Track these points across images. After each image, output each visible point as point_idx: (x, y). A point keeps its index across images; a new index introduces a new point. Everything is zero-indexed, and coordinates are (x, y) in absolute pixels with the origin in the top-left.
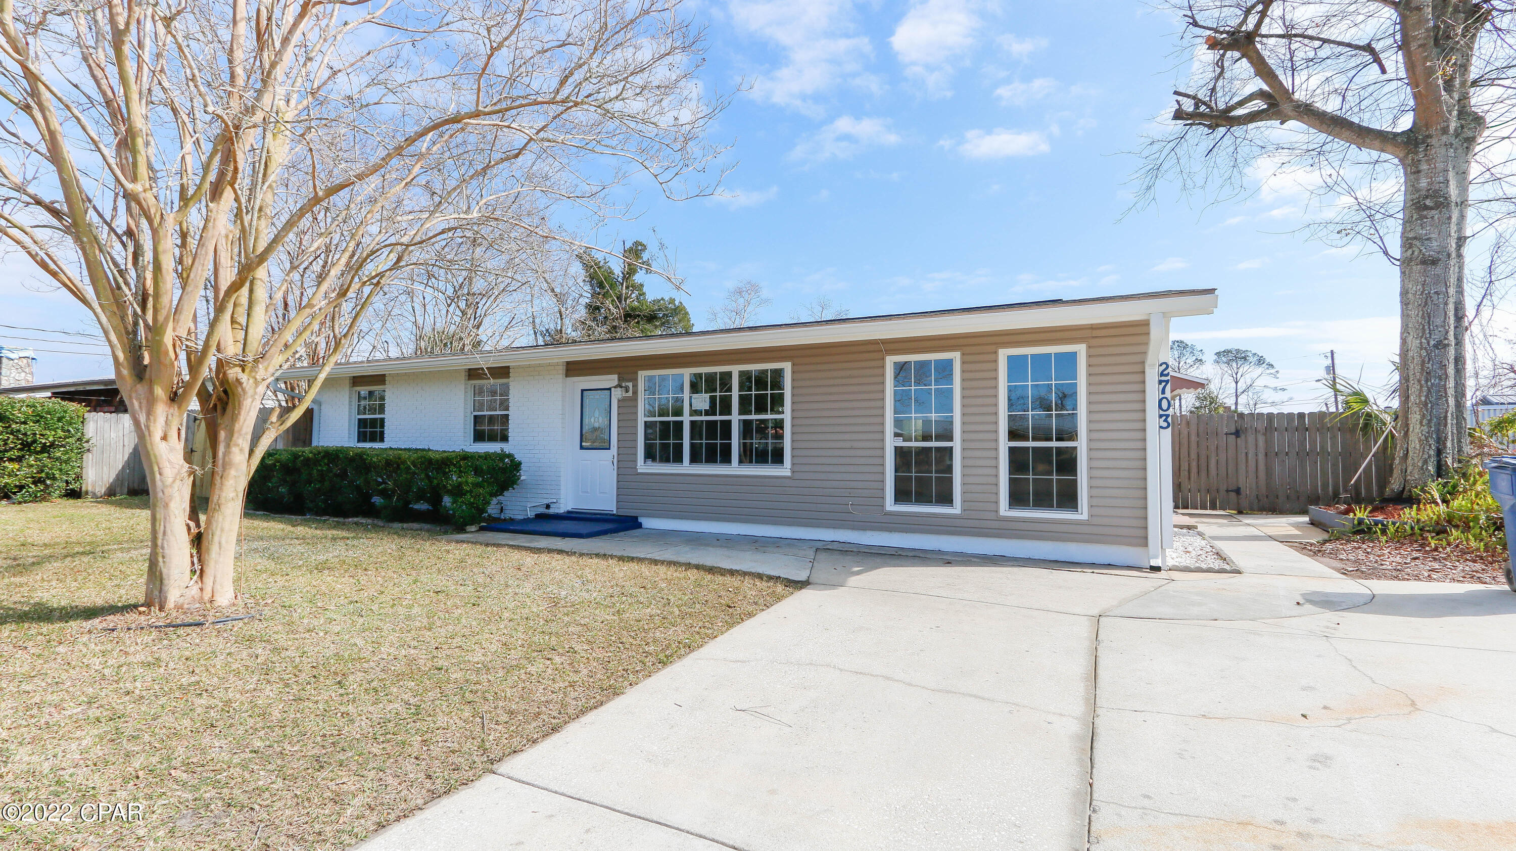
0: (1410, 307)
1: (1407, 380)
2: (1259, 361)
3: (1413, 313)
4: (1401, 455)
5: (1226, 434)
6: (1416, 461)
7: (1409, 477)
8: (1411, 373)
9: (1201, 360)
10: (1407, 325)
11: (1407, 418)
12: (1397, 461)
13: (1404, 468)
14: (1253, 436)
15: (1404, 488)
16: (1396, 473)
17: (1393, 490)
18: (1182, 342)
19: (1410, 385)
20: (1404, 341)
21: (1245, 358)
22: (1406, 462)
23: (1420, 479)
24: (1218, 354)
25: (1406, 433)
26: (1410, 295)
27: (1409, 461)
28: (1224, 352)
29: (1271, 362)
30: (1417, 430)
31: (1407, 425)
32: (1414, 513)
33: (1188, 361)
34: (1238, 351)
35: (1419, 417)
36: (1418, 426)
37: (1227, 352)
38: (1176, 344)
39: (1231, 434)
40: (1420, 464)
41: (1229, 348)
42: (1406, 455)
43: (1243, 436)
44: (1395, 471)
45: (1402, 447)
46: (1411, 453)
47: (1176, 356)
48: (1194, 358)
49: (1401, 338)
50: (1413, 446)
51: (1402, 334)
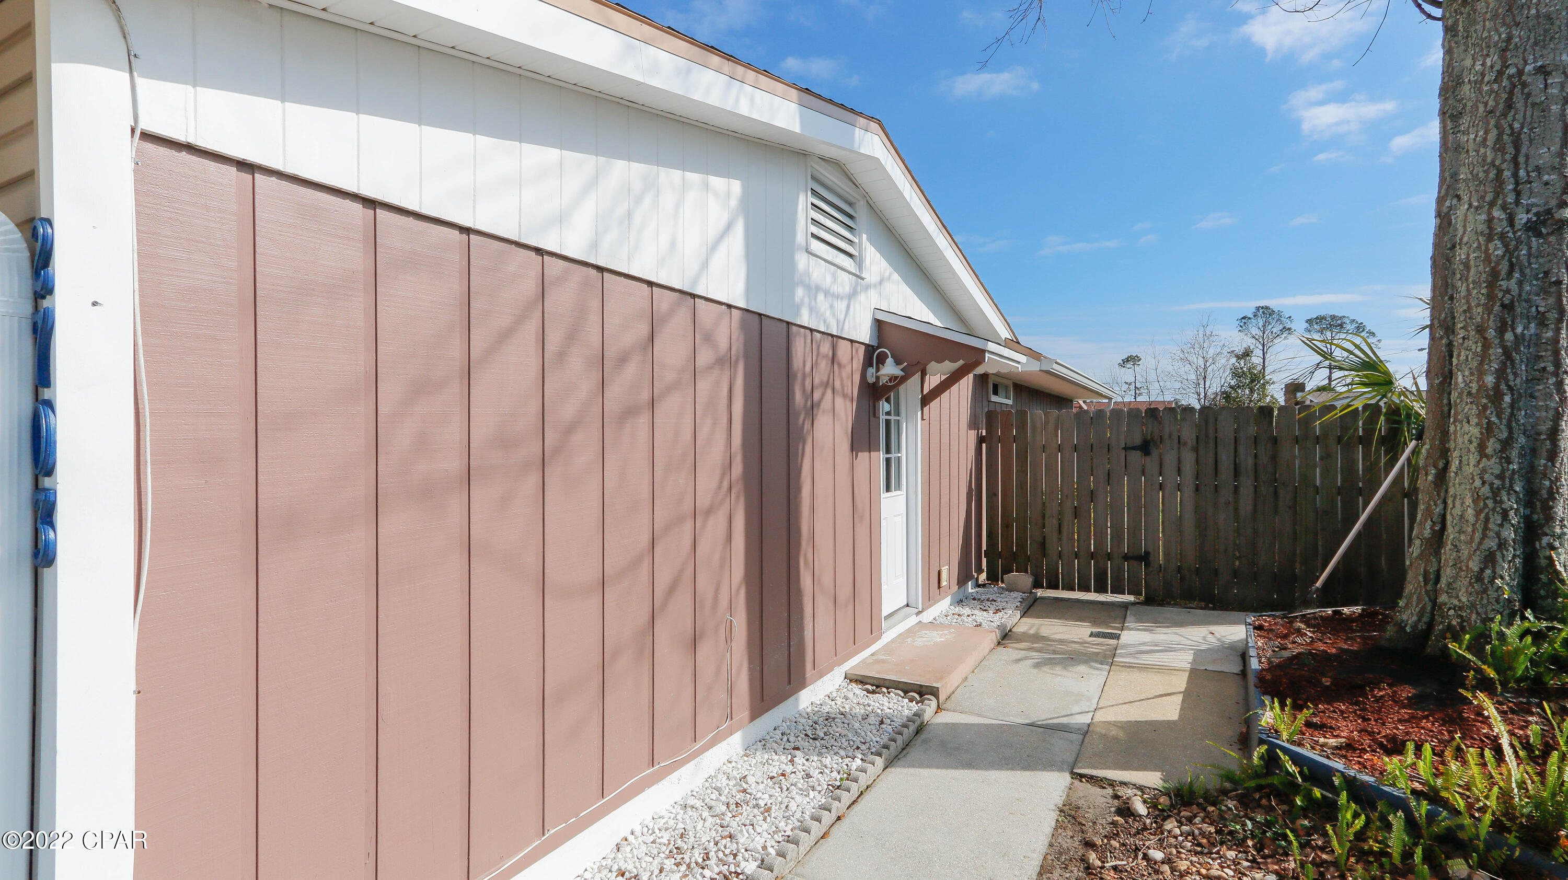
0: (1465, 121)
1: (1449, 330)
2: (1358, 328)
3: (1469, 139)
4: (1427, 533)
5: (1126, 449)
6: (1465, 553)
7: (1443, 598)
8: (1459, 307)
9: (1289, 329)
10: (1454, 176)
11: (1445, 435)
12: (1414, 550)
13: (1432, 570)
14: (1174, 453)
15: (1430, 625)
16: (1413, 584)
17: (1401, 627)
18: (1267, 308)
19: (1458, 340)
20: (1444, 220)
21: (1341, 326)
22: (1437, 554)
23: (1473, 606)
24: (1309, 321)
25: (1442, 477)
26: (1466, 90)
27: (1447, 552)
28: (1317, 318)
29: (1373, 330)
30: (1470, 469)
31: (1445, 453)
32: (1424, 768)
33: (1275, 330)
34: (1333, 317)
35: (1475, 431)
36: (1473, 458)
37: (1320, 319)
38: (1261, 311)
39: (1134, 448)
40: (1474, 565)
41: (1323, 314)
42: (1439, 536)
43: (1155, 453)
44: (1410, 575)
45: (1428, 512)
46: (1451, 532)
47: (1261, 325)
48: (1281, 327)
49: (1439, 215)
50: (1457, 511)
51: (1440, 201)
